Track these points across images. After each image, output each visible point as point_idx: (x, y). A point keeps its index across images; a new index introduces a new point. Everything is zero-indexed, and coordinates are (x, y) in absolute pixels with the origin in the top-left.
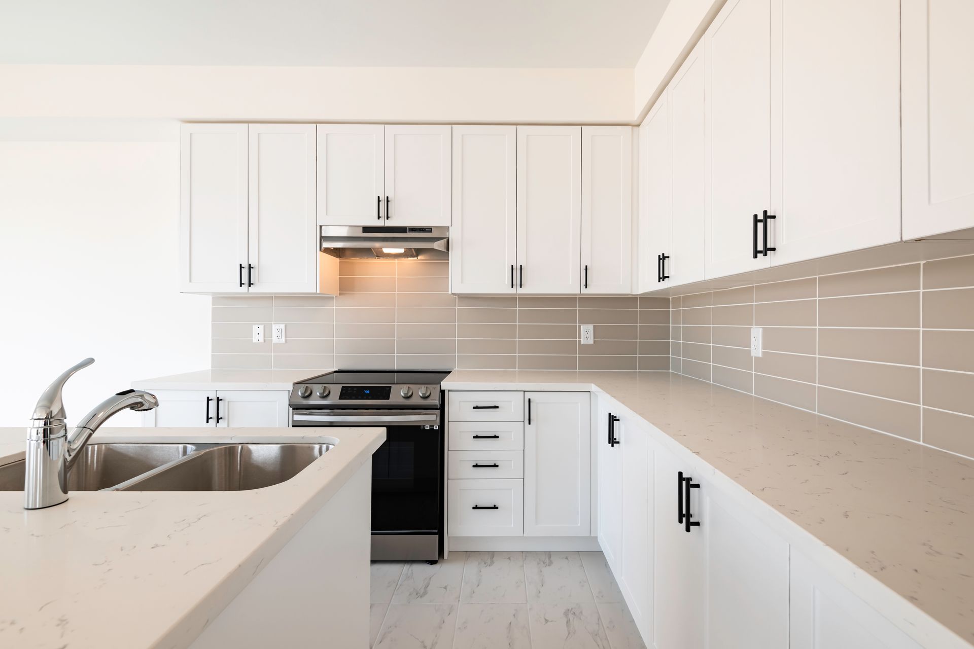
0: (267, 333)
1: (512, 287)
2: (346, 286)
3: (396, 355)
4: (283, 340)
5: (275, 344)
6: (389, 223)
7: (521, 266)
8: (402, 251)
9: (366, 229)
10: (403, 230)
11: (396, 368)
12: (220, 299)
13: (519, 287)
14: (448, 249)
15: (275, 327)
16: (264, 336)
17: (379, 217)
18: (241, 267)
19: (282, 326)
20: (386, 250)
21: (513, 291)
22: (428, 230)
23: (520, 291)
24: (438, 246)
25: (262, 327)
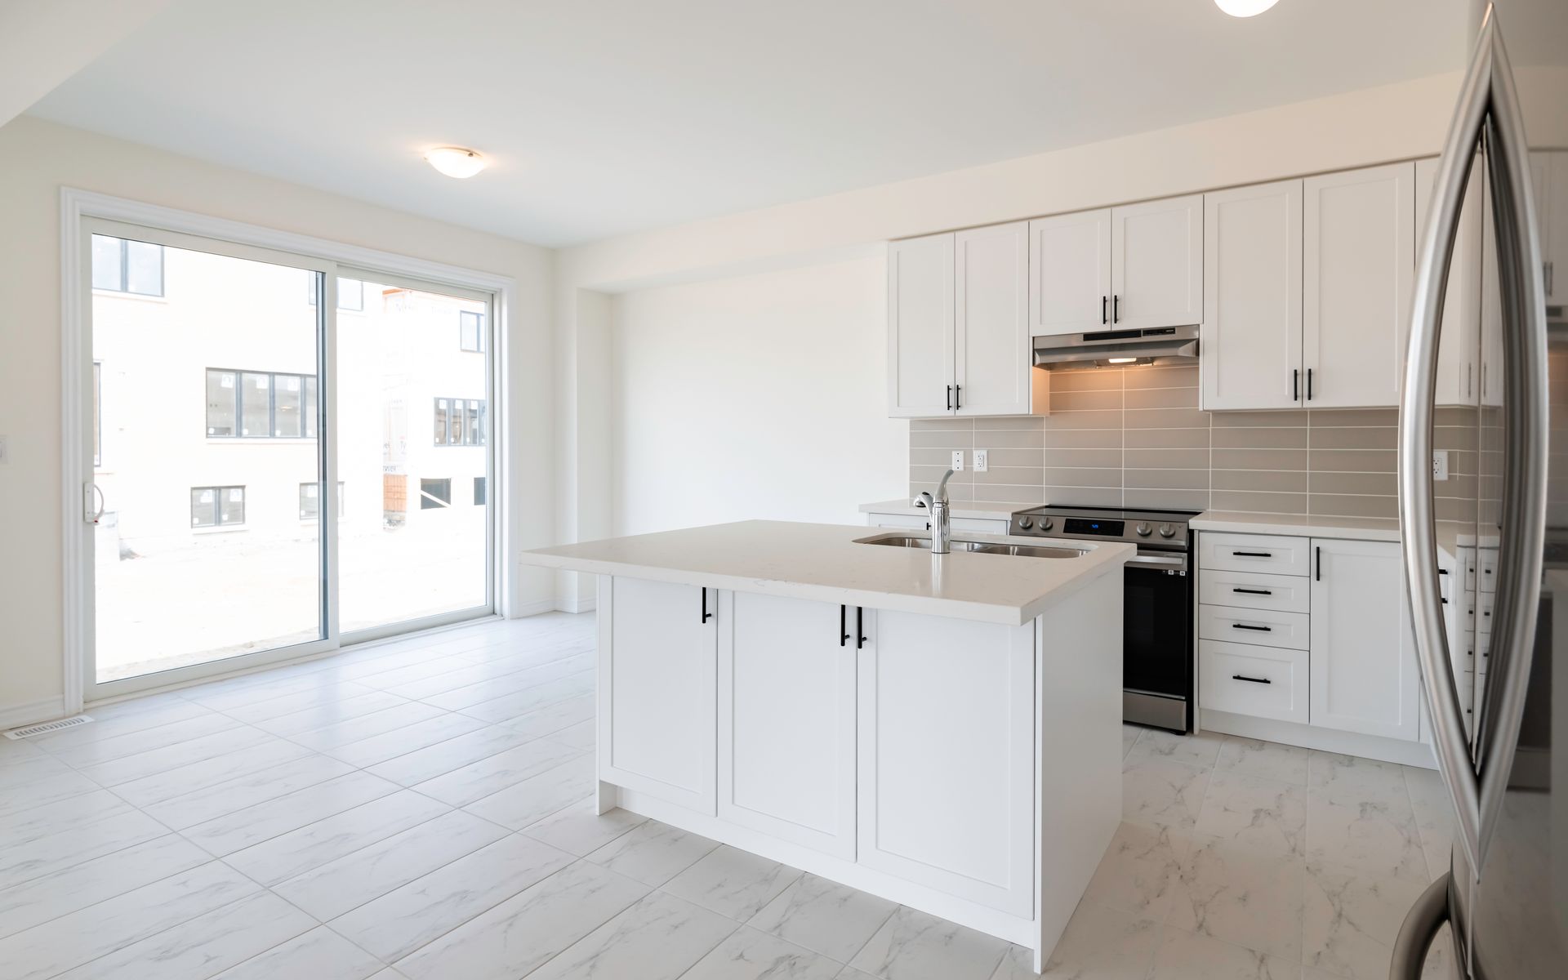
0: (968, 460)
1: (1296, 399)
2: (1058, 403)
3: (1123, 488)
4: (985, 469)
5: (976, 473)
6: (1117, 327)
7: (1310, 370)
8: (1135, 360)
9: (1088, 337)
10: (1135, 333)
11: (1123, 506)
12: (919, 424)
13: (1307, 398)
14: (1197, 354)
15: (976, 453)
16: (965, 464)
17: (1105, 321)
18: (949, 389)
19: (984, 453)
20: (1112, 361)
21: (1297, 405)
22: (1172, 330)
23: (1308, 404)
24: (1184, 351)
25: (961, 453)
